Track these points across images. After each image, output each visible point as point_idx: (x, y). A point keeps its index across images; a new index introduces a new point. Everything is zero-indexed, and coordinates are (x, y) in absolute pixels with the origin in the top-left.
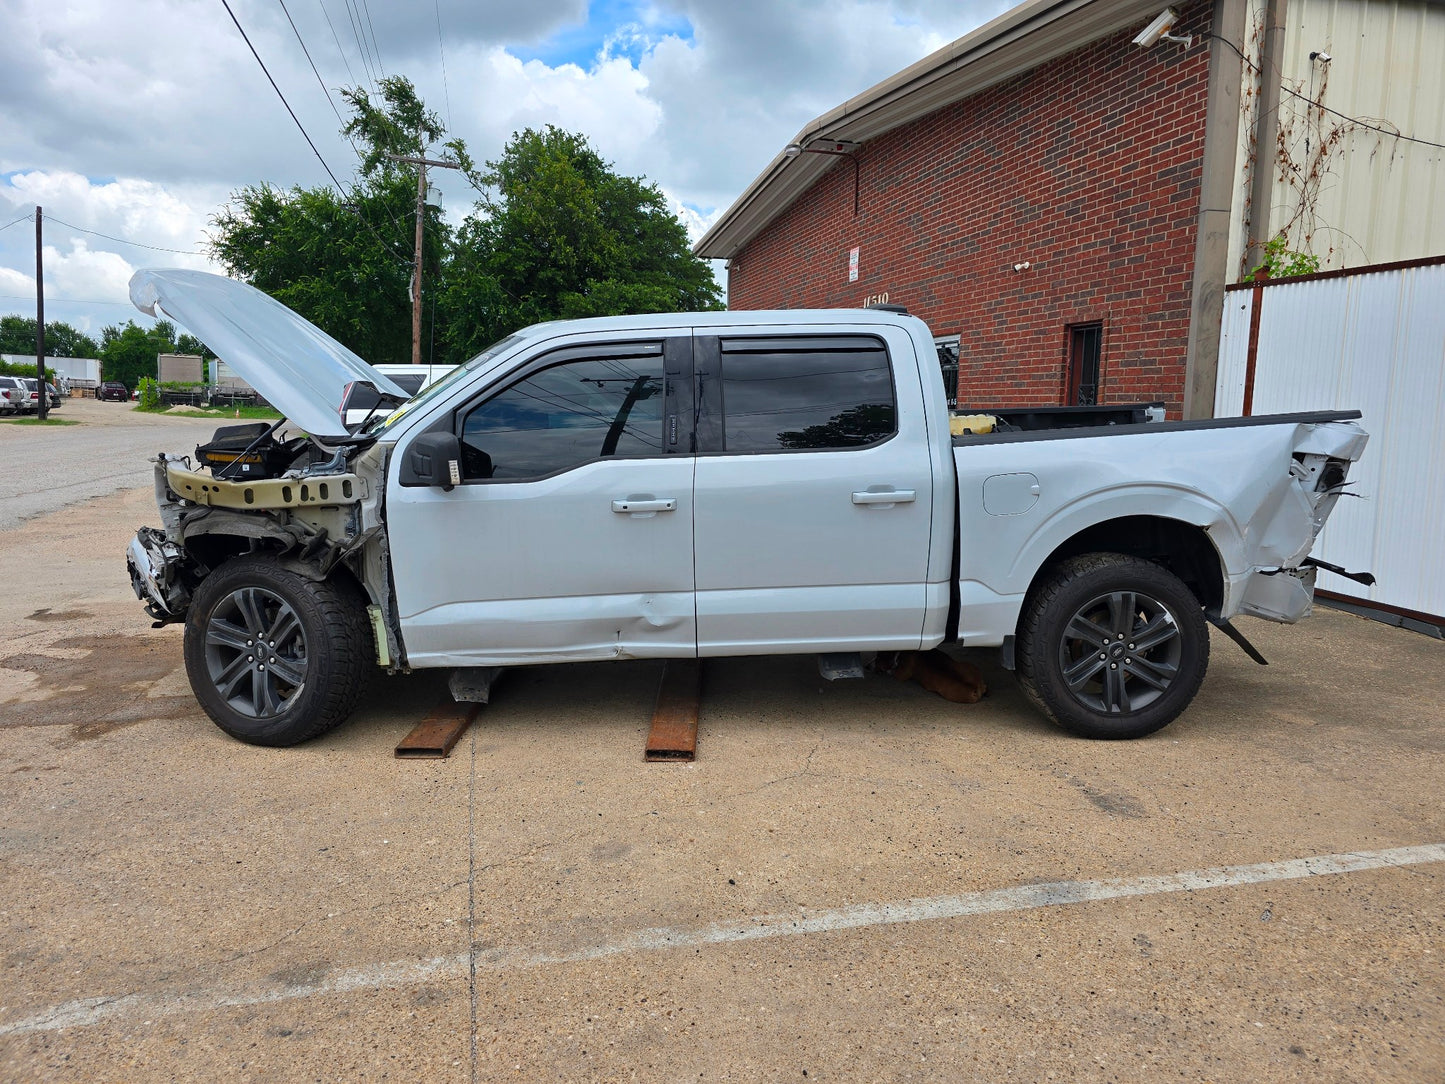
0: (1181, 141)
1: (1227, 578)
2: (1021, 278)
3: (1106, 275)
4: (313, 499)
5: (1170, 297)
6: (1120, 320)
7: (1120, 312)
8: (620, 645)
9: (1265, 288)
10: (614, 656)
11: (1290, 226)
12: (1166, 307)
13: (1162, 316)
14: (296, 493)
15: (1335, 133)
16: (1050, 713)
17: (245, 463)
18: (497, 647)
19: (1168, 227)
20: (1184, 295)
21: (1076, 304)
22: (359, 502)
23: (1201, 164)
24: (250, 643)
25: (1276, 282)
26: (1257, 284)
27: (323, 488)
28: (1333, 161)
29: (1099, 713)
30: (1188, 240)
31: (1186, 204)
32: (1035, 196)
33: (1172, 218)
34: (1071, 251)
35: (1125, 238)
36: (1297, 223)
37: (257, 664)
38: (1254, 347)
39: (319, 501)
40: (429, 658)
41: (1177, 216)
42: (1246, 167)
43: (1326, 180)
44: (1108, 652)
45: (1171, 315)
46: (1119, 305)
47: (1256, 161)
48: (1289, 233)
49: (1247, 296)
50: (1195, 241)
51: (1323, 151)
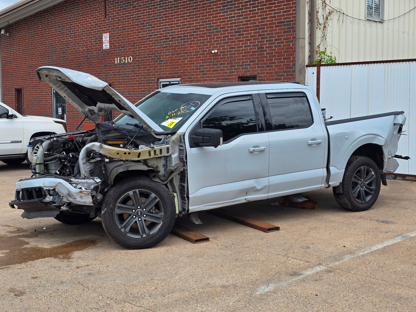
0: (286, 12)
1: (385, 160)
2: (213, 56)
3: (256, 58)
4: (157, 155)
5: (286, 68)
6: (264, 76)
7: (264, 73)
8: (247, 197)
9: (321, 67)
10: (244, 201)
11: (320, 45)
12: (284, 72)
13: (283, 75)
14: (152, 153)
15: (330, 13)
16: (349, 205)
17: (121, 144)
18: (214, 202)
19: (283, 42)
20: (292, 68)
21: (242, 69)
22: (170, 155)
23: (295, 21)
24: (134, 211)
25: (325, 65)
26: (318, 65)
27: (161, 150)
28: (330, 22)
29: (360, 203)
30: (292, 48)
31: (290, 35)
32: (218, 23)
33: (284, 39)
34: (238, 47)
35: (264, 44)
36: (322, 43)
37: (138, 218)
38: (319, 87)
39: (159, 155)
40: (196, 208)
41: (286, 39)
42: (308, 23)
43: (329, 29)
44: (360, 185)
45: (287, 75)
46: (263, 70)
47: (311, 21)
48: (320, 46)
49: (315, 69)
50: (295, 48)
51: (327, 18)
